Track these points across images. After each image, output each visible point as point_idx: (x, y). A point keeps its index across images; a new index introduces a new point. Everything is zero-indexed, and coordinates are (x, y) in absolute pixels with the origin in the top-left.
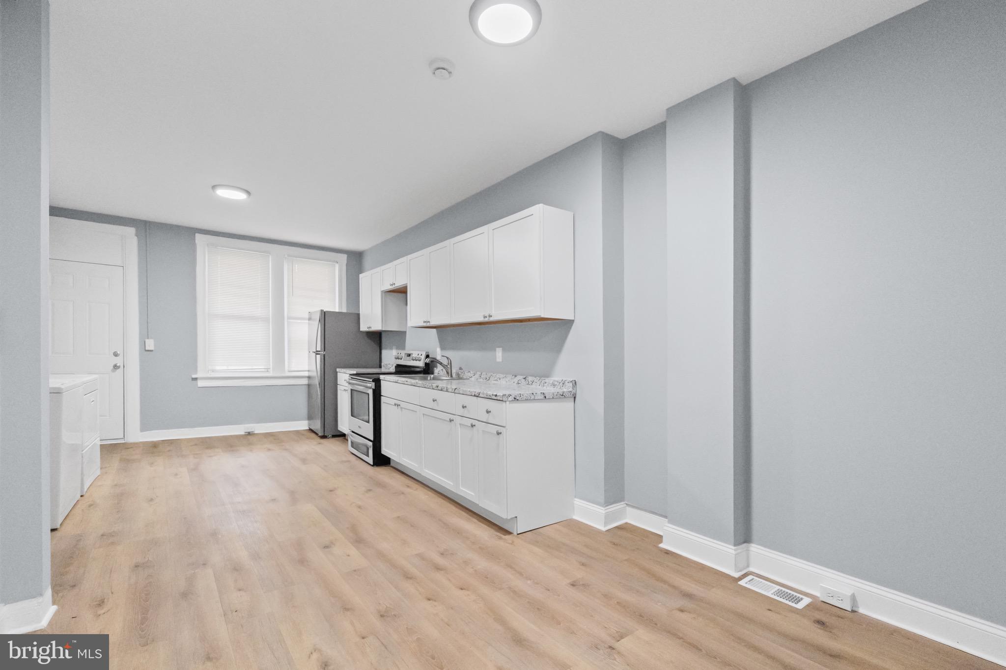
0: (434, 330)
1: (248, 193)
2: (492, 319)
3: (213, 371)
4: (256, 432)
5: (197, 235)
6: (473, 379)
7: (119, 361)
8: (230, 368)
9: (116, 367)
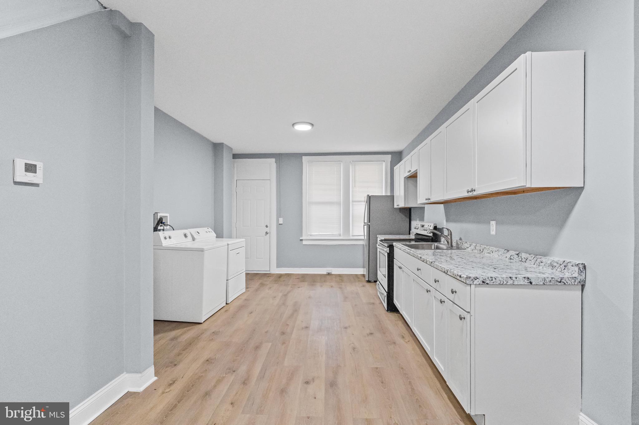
0: (442, 206)
1: (312, 125)
2: (475, 193)
3: (311, 235)
4: (333, 273)
5: (303, 157)
6: (469, 249)
7: (267, 230)
8: (320, 233)
9: (267, 233)
